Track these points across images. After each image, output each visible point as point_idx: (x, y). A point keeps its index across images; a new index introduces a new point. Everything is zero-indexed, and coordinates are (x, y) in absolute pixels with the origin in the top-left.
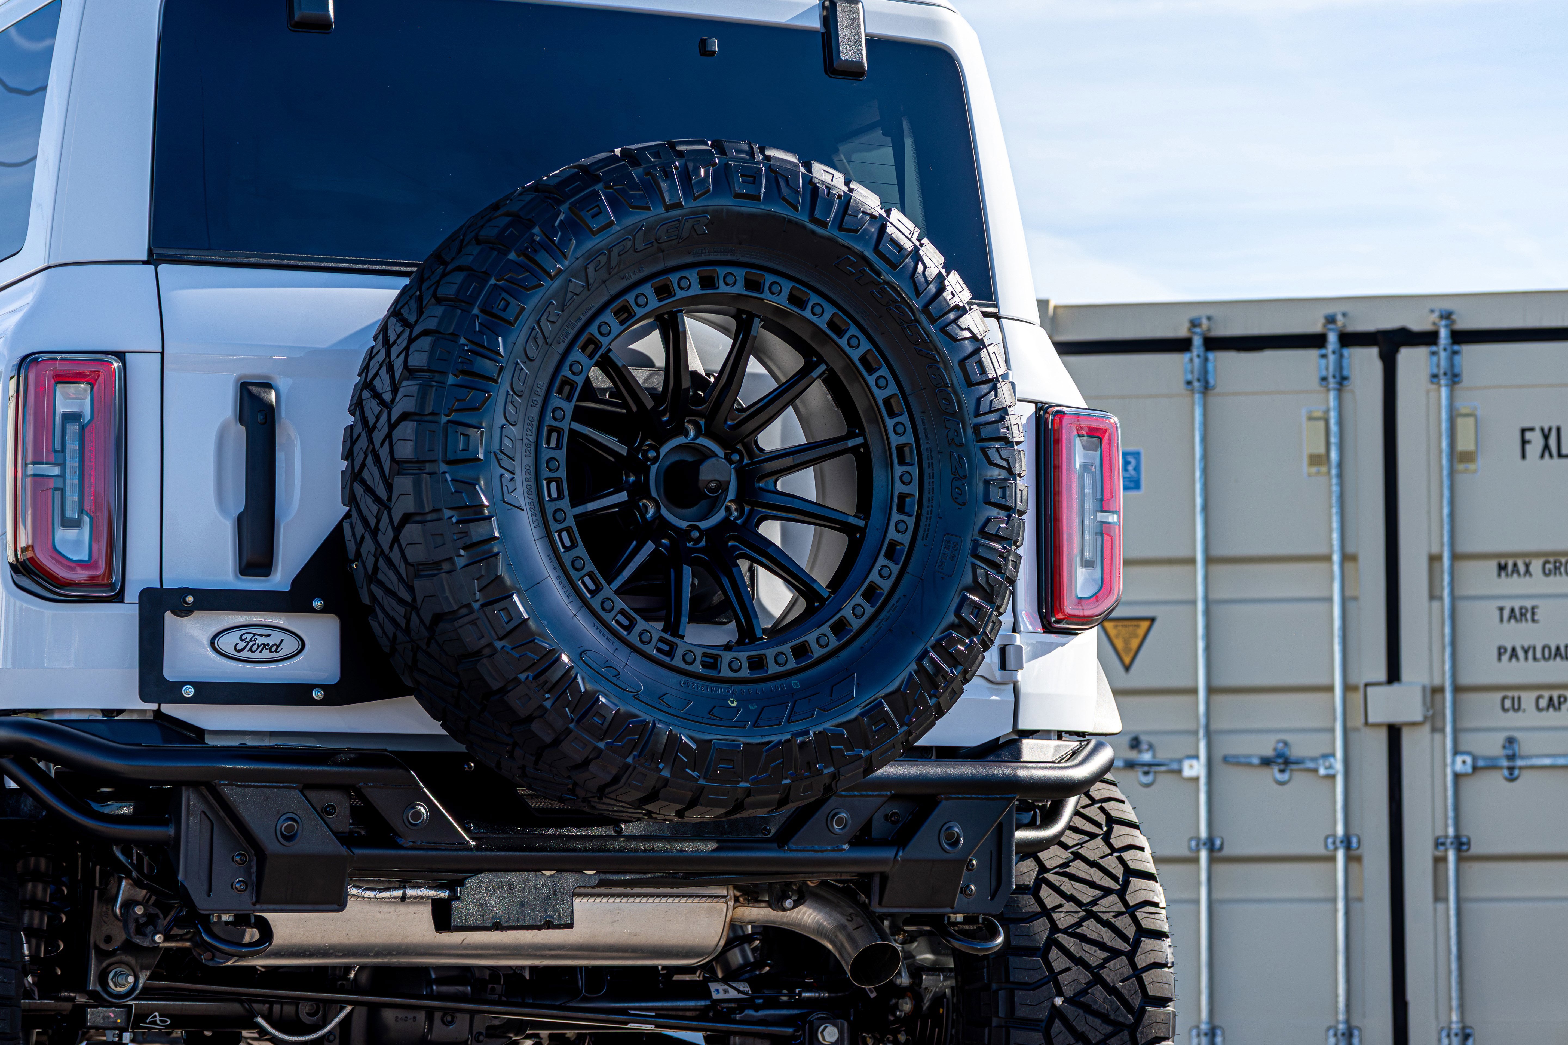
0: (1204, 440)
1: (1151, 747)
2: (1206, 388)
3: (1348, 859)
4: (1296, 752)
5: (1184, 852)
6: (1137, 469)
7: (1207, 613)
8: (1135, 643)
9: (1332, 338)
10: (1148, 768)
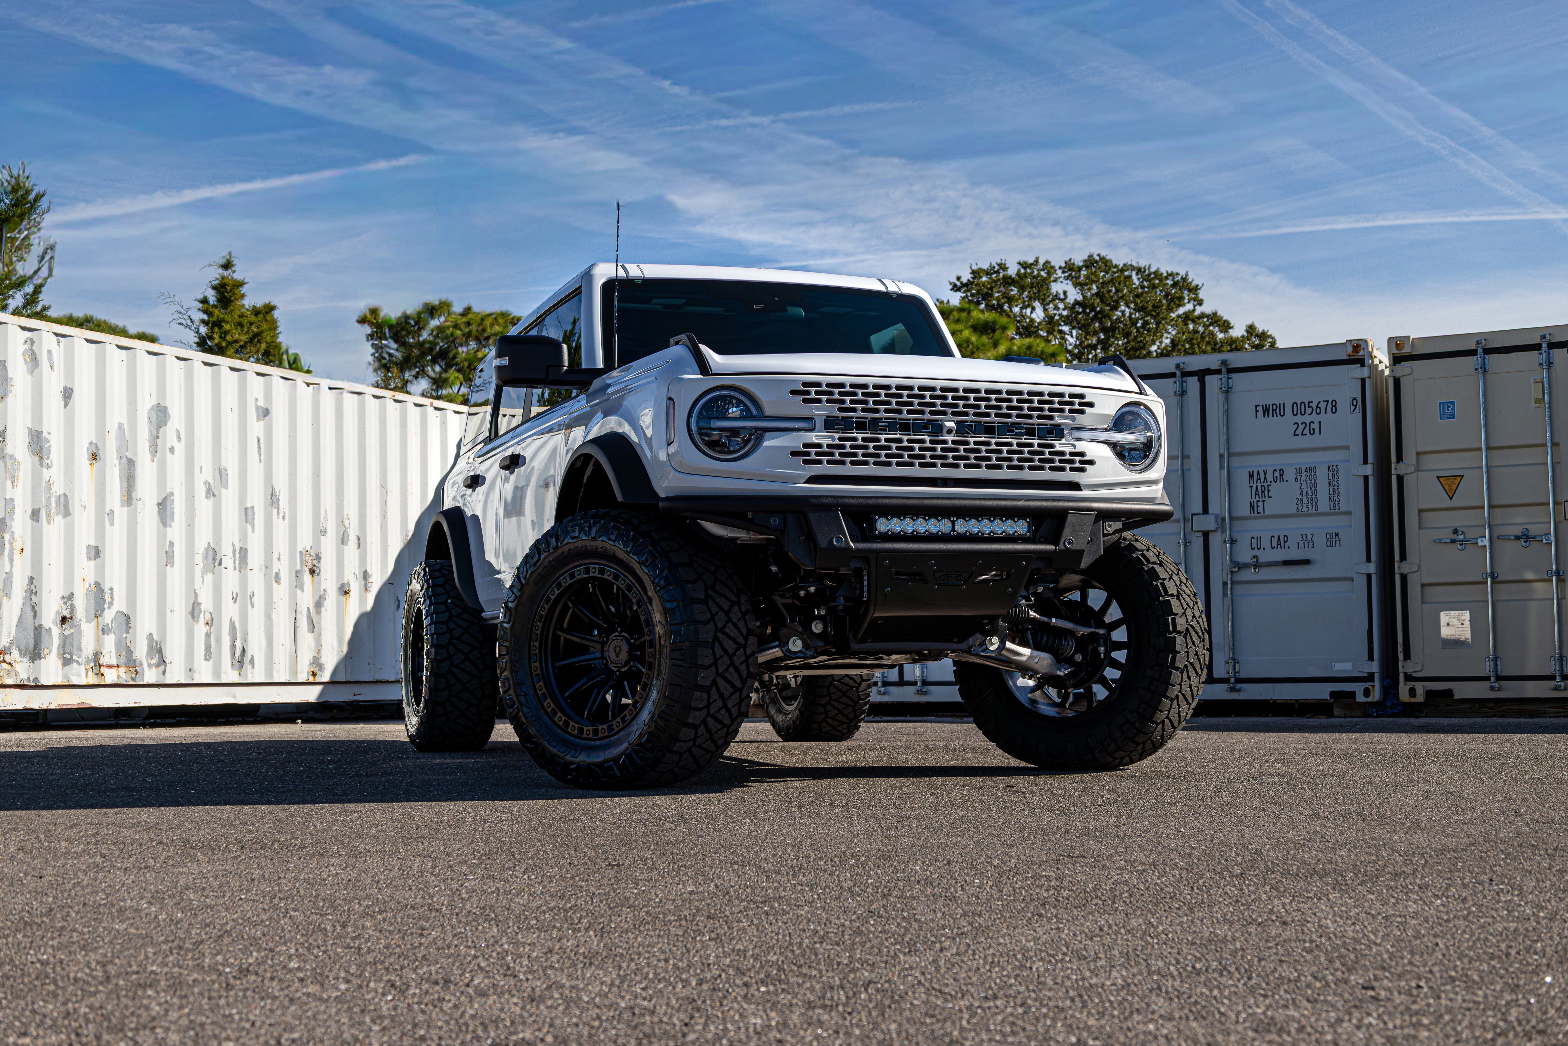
0: (1484, 395)
1: (1463, 533)
2: (1485, 371)
3: (1558, 580)
4: (1532, 533)
5: (1480, 579)
6: (1453, 409)
7: (1488, 472)
8: (1454, 487)
9: (1544, 345)
10: (1462, 542)
